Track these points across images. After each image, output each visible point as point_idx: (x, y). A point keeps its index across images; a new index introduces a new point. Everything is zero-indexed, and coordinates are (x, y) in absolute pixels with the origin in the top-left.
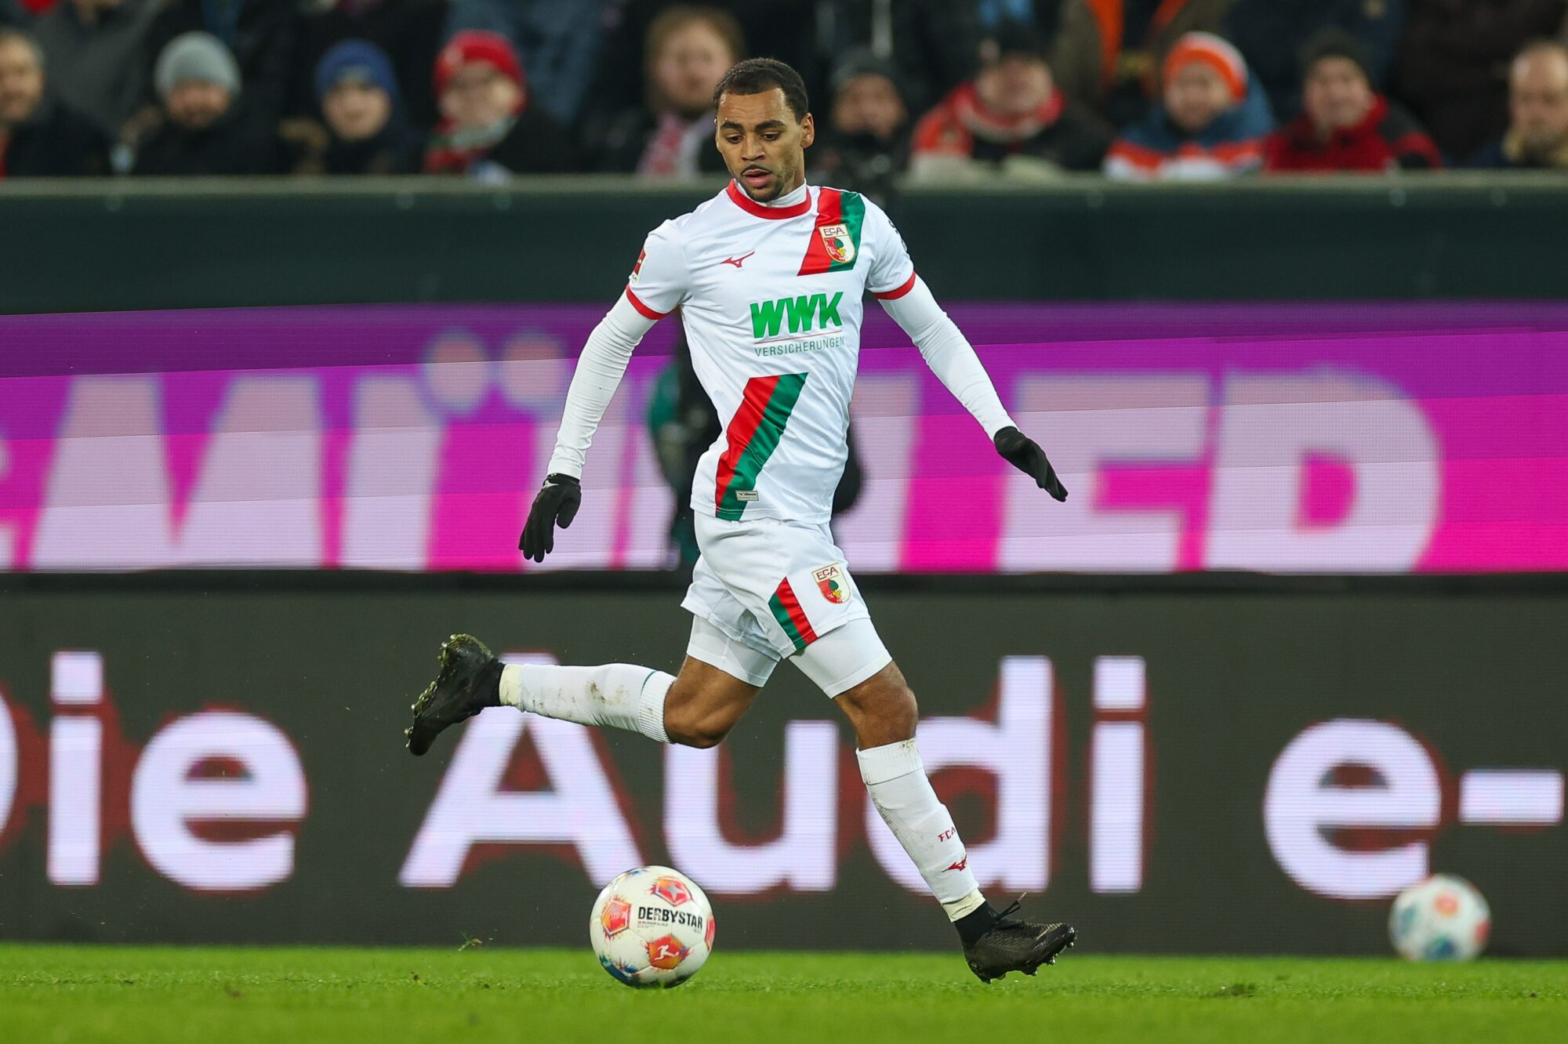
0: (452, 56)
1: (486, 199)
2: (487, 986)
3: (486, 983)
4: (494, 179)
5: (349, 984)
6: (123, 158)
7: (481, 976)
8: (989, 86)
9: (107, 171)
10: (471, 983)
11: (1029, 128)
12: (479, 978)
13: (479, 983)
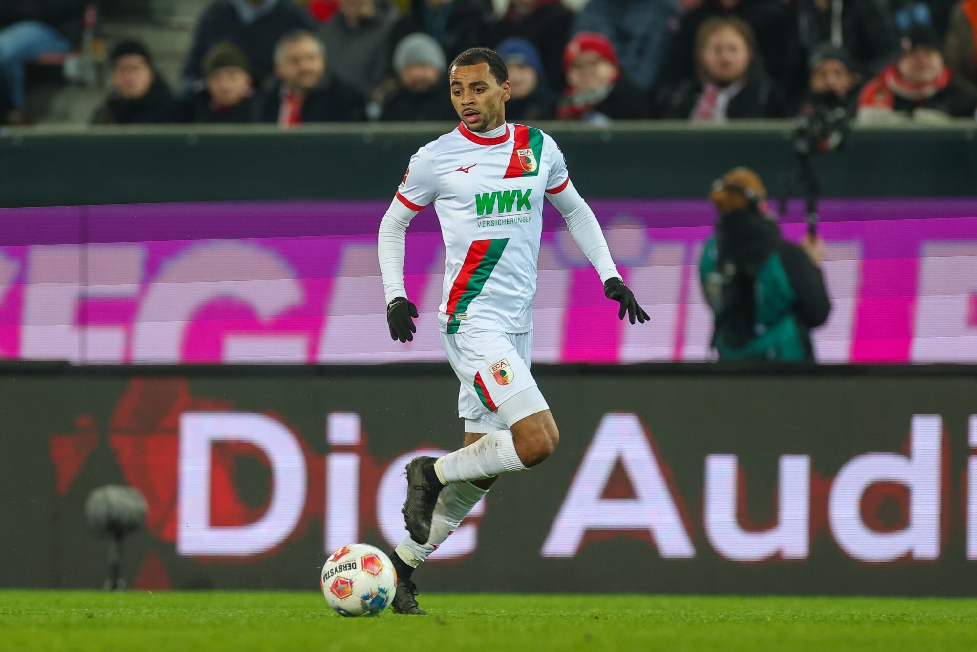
0: (573, 48)
1: (596, 135)
2: (597, 618)
3: (596, 615)
4: (600, 123)
5: (512, 617)
6: (374, 110)
7: (594, 611)
8: (905, 66)
9: (364, 118)
10: (587, 616)
11: (929, 91)
12: (592, 613)
13: (592, 616)
